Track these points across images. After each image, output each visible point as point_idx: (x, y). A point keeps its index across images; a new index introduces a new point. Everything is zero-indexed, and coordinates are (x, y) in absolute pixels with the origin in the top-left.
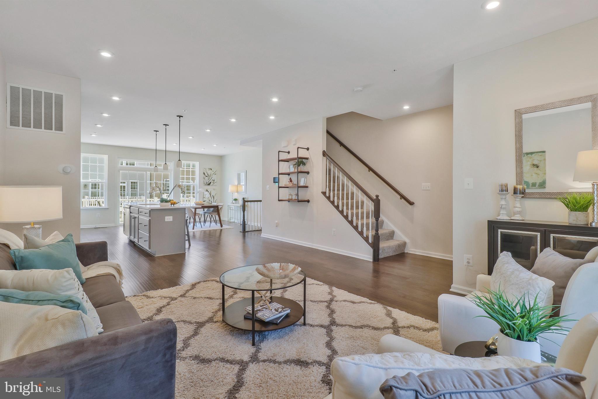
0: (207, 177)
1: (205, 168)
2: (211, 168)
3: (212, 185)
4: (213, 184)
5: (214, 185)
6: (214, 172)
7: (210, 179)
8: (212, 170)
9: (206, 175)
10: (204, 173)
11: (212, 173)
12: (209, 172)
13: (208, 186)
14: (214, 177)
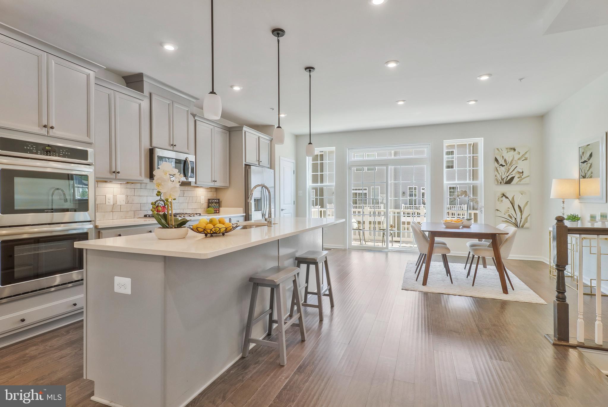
0: (503, 166)
1: (498, 149)
2: (512, 147)
3: (517, 184)
4: (520, 181)
5: (521, 183)
6: (521, 155)
7: (510, 171)
8: (514, 150)
9: (502, 162)
10: (496, 160)
11: (517, 157)
12: (509, 156)
13: (508, 186)
14: (522, 166)
